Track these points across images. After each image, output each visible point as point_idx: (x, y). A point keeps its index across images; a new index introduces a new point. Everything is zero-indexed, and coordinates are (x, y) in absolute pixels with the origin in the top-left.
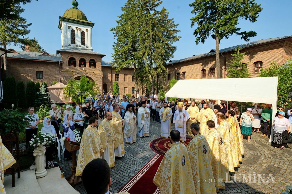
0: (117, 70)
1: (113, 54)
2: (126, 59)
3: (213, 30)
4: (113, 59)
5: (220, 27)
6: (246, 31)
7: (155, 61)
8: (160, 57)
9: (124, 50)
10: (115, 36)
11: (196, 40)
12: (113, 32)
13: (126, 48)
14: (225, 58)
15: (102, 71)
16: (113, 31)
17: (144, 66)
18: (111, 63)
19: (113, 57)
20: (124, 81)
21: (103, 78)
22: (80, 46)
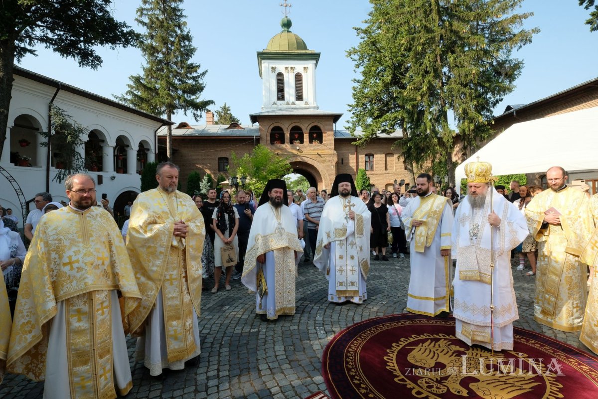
0: (359, 141)
1: (350, 106)
4: (352, 116)
8: (467, 91)
9: (375, 91)
10: (358, 66)
12: (352, 58)
15: (335, 150)
16: (352, 56)
18: (347, 126)
19: (352, 112)
20: (386, 169)
21: (337, 163)
22: (293, 103)
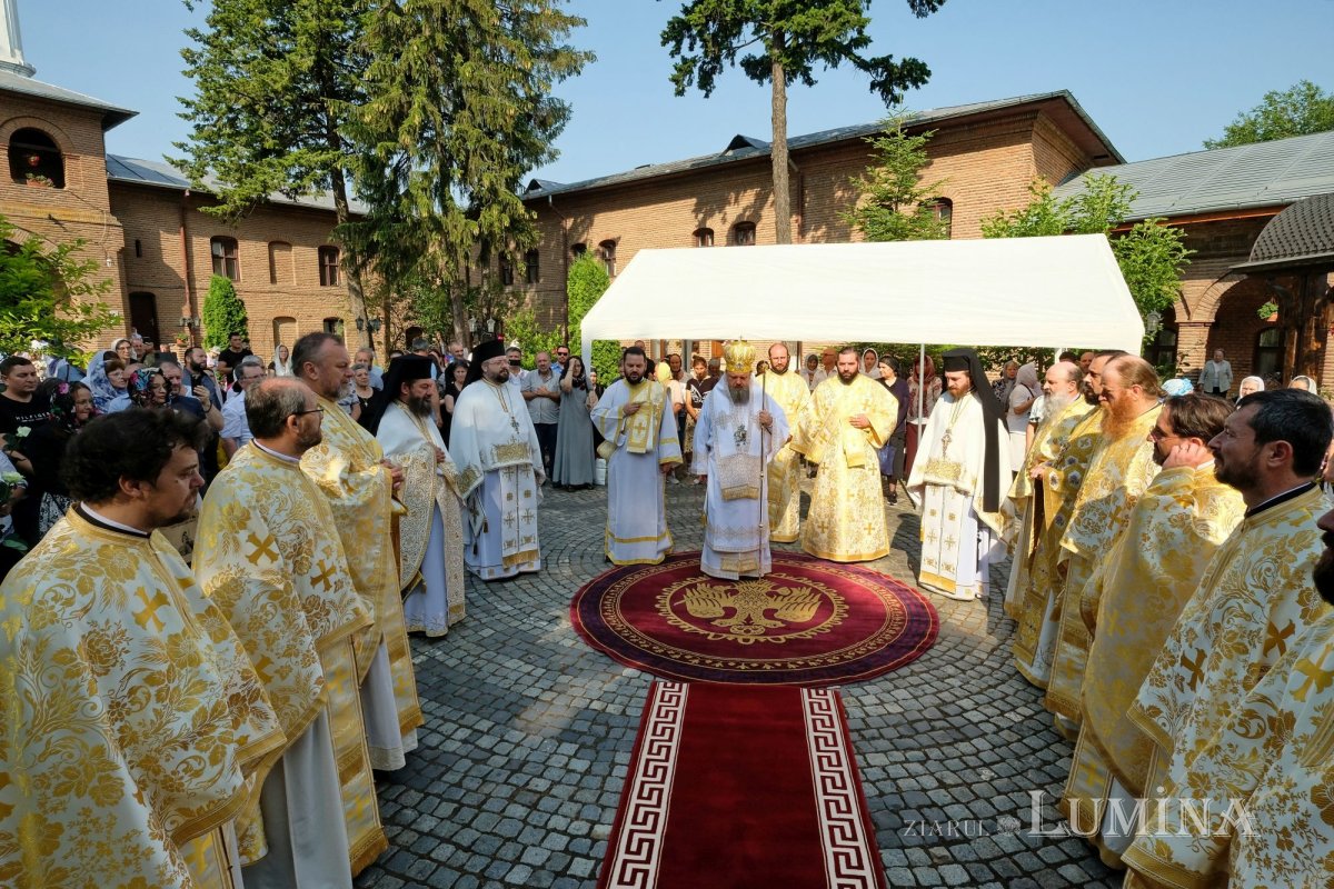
0: (225, 207)
1: (188, 104)
2: (285, 142)
3: (756, 32)
4: (194, 132)
5: (794, 13)
6: (891, 56)
7: (465, 167)
8: (494, 143)
9: (264, 83)
11: (675, 72)
13: (280, 75)
14: (802, 177)
15: (113, 212)
17: (402, 190)
18: (176, 157)
20: (273, 280)
21: (122, 253)
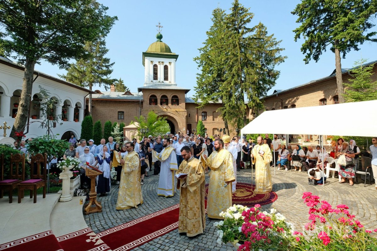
0: (200, 106)
1: (195, 88)
4: (196, 93)
9: (208, 81)
10: (199, 66)
11: (305, 58)
13: (211, 79)
15: (186, 109)
16: (197, 61)
20: (213, 120)
21: (187, 116)
22: (163, 82)
